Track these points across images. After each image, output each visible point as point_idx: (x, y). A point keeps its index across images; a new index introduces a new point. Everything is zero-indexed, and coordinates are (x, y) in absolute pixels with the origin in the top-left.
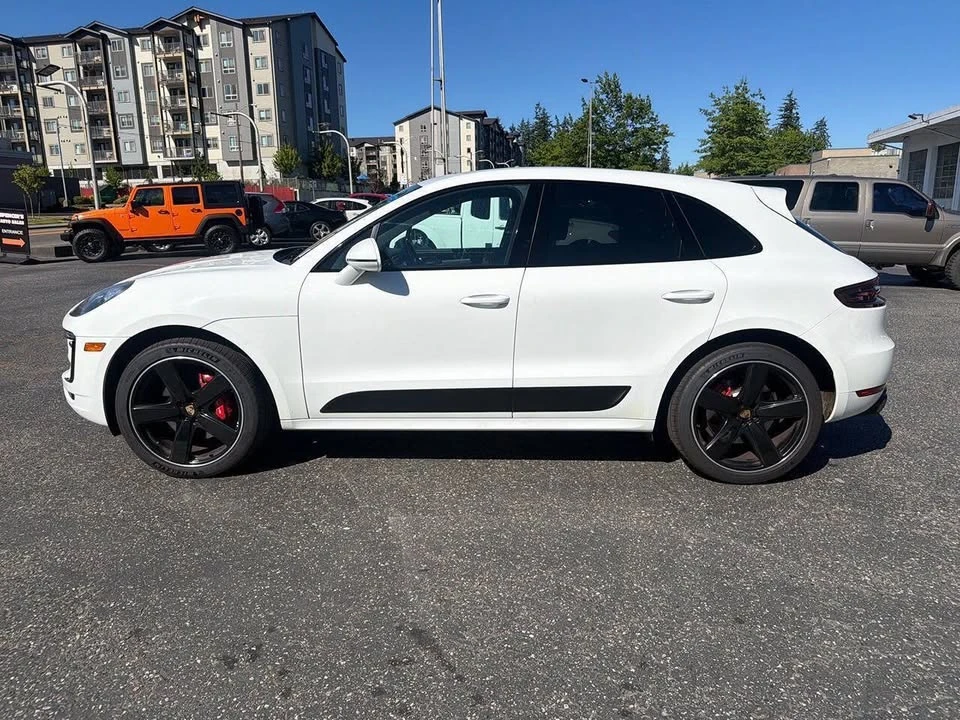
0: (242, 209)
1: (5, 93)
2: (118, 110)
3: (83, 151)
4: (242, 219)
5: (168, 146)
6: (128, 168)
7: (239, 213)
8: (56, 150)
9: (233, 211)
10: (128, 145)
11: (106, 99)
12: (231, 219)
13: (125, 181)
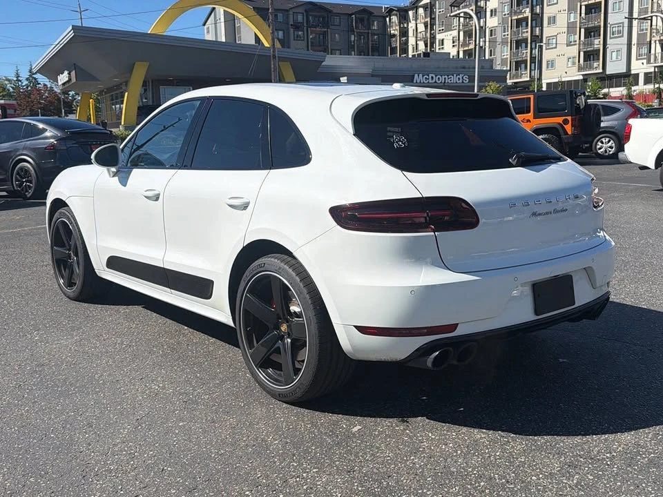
0: (569, 118)
1: (519, 17)
2: (610, 20)
3: (574, 63)
4: (569, 128)
5: (653, 51)
6: (611, 77)
7: (566, 122)
8: (551, 64)
9: (560, 120)
10: (614, 54)
11: (601, 11)
12: (555, 128)
13: (605, 90)
